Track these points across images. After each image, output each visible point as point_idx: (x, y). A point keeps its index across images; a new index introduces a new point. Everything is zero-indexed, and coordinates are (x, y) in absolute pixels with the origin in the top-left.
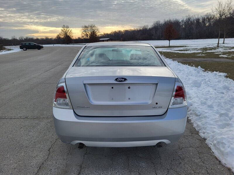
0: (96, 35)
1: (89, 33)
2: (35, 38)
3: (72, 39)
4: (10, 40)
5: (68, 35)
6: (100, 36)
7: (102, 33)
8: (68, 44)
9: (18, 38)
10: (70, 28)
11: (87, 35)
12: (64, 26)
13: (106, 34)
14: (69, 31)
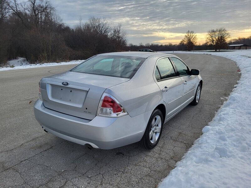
0: (224, 41)
1: (216, 38)
2: (160, 45)
3: (194, 45)
4: (138, 47)
5: (192, 41)
6: (233, 41)
7: (237, 38)
8: (189, 51)
9: (144, 45)
10: (195, 33)
11: (213, 40)
12: (189, 31)
13: (242, 39)
14: (194, 36)
